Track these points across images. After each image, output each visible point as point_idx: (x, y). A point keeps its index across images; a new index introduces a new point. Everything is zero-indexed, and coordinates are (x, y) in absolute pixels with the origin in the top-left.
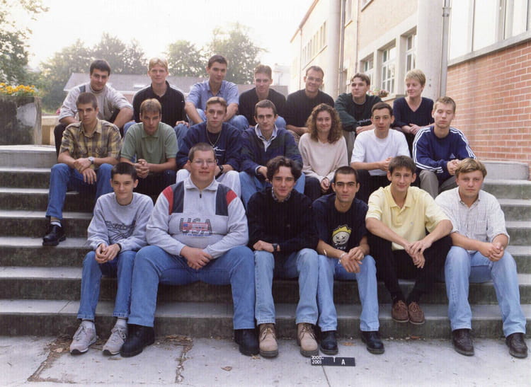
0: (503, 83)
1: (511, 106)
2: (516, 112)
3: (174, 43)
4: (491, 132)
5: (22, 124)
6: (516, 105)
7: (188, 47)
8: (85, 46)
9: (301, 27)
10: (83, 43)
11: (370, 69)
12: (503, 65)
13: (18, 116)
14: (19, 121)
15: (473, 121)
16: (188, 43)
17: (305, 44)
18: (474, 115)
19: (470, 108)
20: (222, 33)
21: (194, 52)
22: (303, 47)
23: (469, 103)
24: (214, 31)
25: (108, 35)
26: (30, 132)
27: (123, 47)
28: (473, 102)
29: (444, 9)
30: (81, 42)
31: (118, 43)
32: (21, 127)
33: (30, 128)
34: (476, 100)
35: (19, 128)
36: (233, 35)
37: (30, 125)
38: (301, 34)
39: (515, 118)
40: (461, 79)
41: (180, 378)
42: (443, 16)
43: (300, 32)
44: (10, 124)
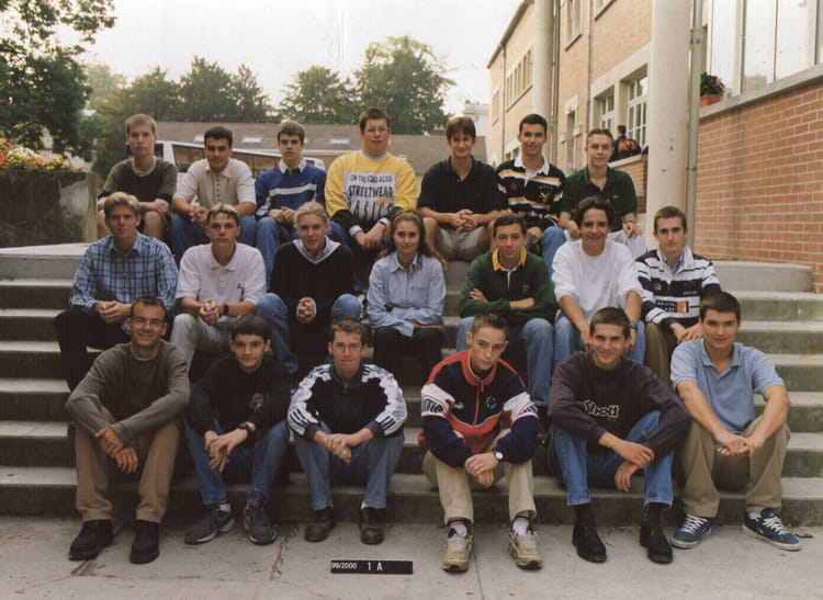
0: (779, 144)
1: (789, 180)
2: (797, 188)
3: (306, 71)
4: (762, 219)
5: (68, 213)
6: (796, 179)
7: (328, 76)
8: (167, 79)
9: (504, 43)
10: (165, 74)
11: (609, 111)
12: (777, 117)
13: (63, 201)
14: (65, 208)
15: (738, 202)
16: (328, 71)
17: (510, 71)
18: (739, 193)
19: (732, 182)
20: (381, 54)
21: (336, 85)
22: (508, 76)
23: (733, 174)
24: (368, 52)
25: (203, 60)
26: (80, 224)
27: (226, 79)
28: (738, 173)
29: (692, 31)
30: (161, 72)
31: (219, 72)
32: (67, 216)
33: (79, 218)
34: (742, 168)
35: (63, 217)
36: (398, 56)
37: (79, 214)
38: (505, 55)
39: (794, 198)
40: (721, 137)
41: (277, 574)
42: (692, 42)
43: (502, 52)
44: (51, 212)
